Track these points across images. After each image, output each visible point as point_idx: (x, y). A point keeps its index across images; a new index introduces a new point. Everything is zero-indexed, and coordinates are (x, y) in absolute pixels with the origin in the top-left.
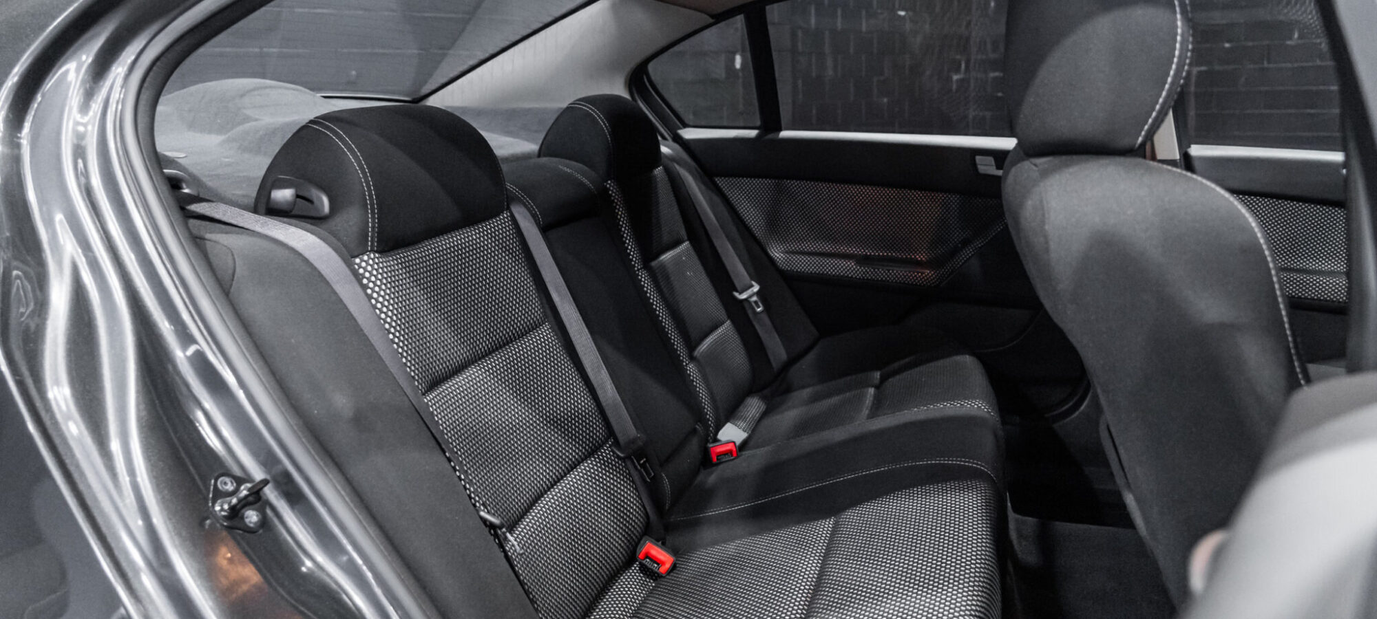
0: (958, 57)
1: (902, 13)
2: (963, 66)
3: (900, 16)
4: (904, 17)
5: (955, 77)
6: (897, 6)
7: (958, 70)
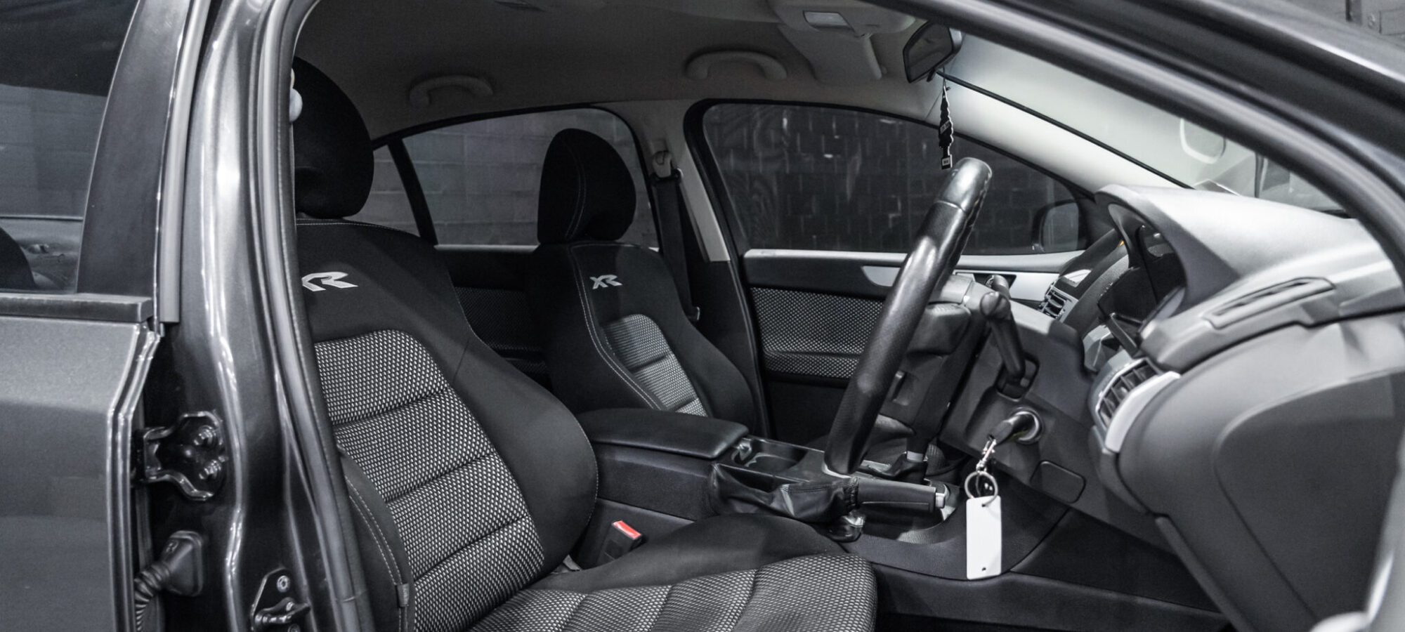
0: (893, 196)
1: (829, 156)
2: (899, 204)
3: (827, 159)
4: (832, 159)
5: (891, 216)
6: (823, 149)
7: (894, 209)
